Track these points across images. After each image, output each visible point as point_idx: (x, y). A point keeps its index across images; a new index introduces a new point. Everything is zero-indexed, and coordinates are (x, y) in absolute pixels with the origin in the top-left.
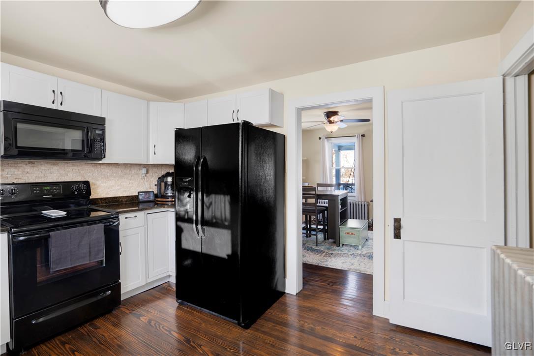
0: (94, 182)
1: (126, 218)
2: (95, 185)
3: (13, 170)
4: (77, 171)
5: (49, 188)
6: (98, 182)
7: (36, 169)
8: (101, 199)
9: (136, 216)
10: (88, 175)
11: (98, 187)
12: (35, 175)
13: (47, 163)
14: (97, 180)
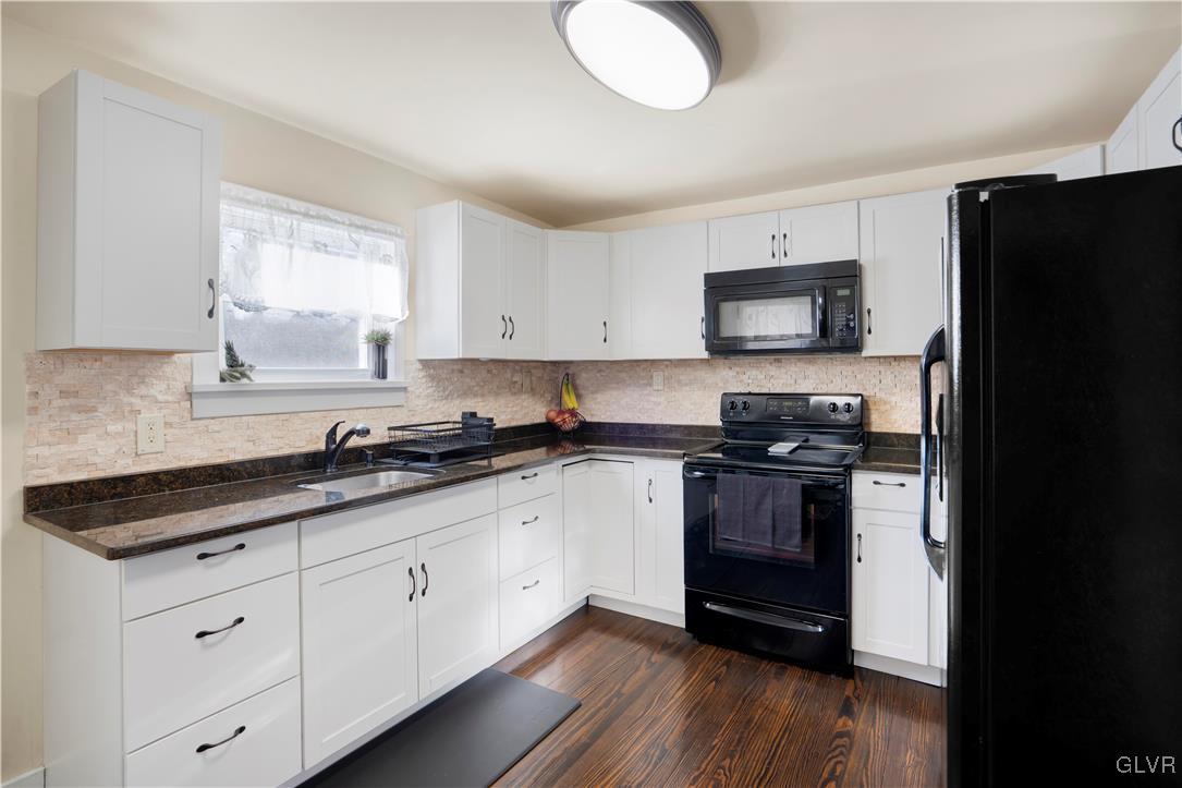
0: (883, 395)
1: (875, 483)
2: (885, 403)
3: (754, 373)
4: (850, 373)
5: (791, 404)
6: (893, 399)
7: (783, 370)
8: (898, 435)
9: (903, 485)
10: (874, 381)
11: (892, 408)
12: (782, 381)
13: (799, 360)
14: (894, 394)
